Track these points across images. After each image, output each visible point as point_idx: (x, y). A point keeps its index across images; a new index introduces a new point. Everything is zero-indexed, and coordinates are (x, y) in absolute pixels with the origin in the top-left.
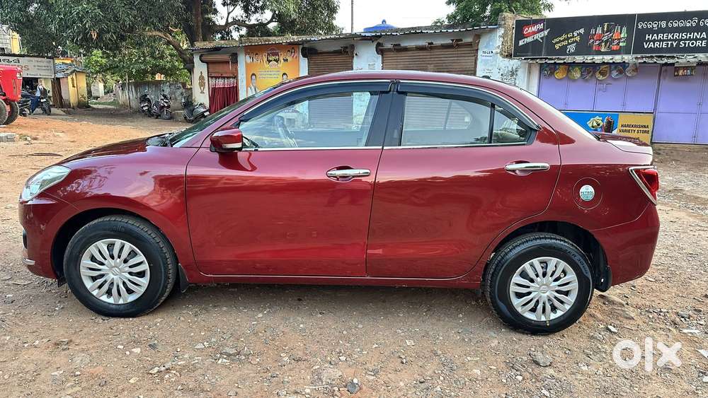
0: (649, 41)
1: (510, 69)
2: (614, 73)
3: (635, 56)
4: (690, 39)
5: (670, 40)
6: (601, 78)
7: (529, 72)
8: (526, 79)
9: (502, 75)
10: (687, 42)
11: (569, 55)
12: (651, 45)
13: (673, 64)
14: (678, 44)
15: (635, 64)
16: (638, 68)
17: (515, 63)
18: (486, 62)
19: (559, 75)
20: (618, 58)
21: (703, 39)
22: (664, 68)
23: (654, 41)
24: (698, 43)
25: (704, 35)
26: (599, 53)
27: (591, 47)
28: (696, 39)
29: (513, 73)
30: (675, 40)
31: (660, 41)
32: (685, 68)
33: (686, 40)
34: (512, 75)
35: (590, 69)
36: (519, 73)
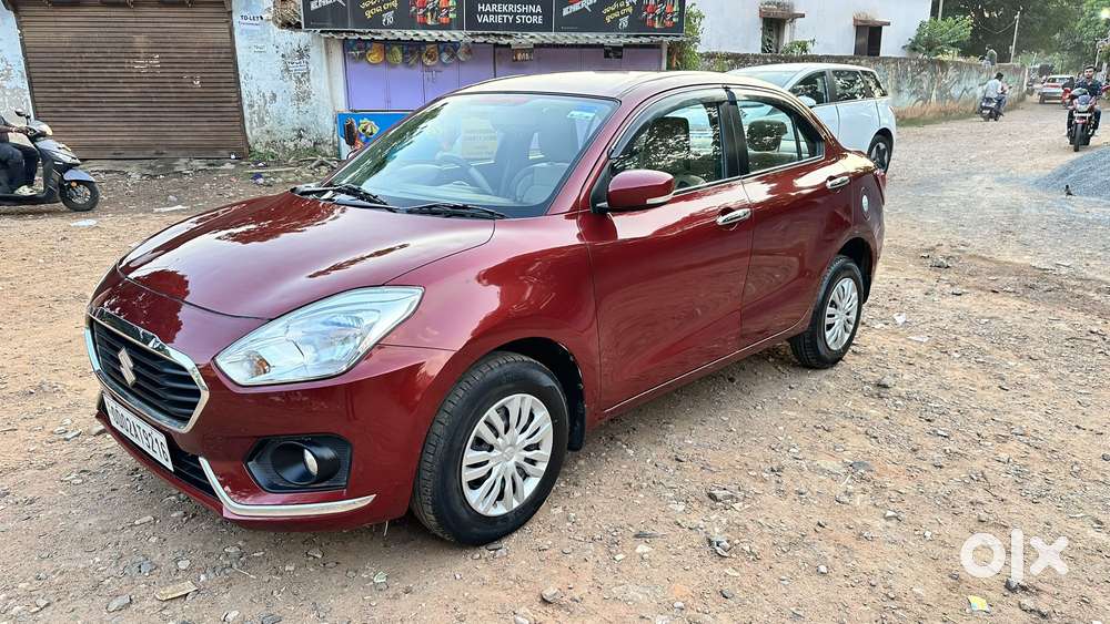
0: (482, 13)
1: (296, 48)
2: (445, 57)
3: (469, 32)
4: (525, 13)
5: (505, 13)
6: (429, 62)
7: (328, 53)
8: (325, 63)
9: (283, 56)
10: (523, 17)
11: (384, 28)
12: (486, 19)
13: (509, 45)
14: (514, 20)
15: (466, 44)
16: (471, 49)
17: (301, 38)
18: (250, 35)
19: (374, 57)
20: (447, 35)
21: (538, 14)
22: (497, 50)
23: (488, 13)
24: (534, 19)
25: (539, 9)
26: (425, 26)
27: (413, 17)
28: (532, 14)
29: (302, 53)
30: (510, 14)
31: (495, 13)
32: (523, 51)
33: (521, 13)
34: (301, 56)
35: (413, 49)
36: (311, 53)
